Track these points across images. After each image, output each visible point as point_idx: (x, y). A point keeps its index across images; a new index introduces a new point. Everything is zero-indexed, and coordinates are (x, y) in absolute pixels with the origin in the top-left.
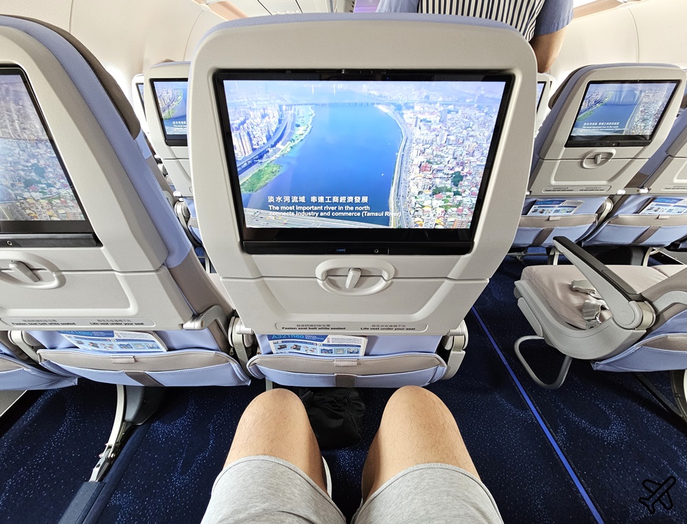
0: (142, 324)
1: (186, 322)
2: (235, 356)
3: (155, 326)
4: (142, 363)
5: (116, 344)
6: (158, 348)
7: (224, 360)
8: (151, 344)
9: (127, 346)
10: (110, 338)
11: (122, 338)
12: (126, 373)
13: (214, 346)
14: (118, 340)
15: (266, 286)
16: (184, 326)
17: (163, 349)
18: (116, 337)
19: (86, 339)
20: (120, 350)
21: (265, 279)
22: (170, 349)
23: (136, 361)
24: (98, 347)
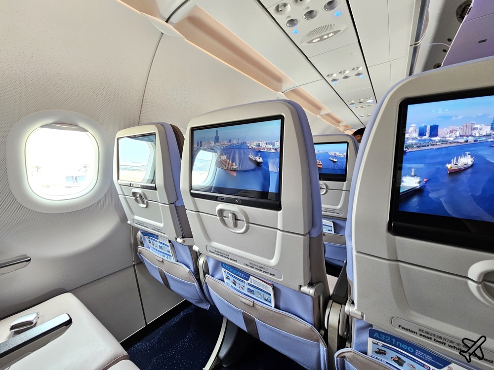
0: (274, 275)
1: (305, 285)
2: (325, 338)
3: (281, 280)
4: (256, 309)
5: (247, 287)
6: (270, 302)
7: (316, 338)
8: (267, 296)
9: (252, 292)
10: (245, 281)
11: (252, 284)
12: (243, 313)
13: (311, 319)
14: (249, 284)
15: (399, 271)
16: (302, 288)
17: (273, 305)
18: (249, 282)
19: (232, 276)
20: (246, 293)
21: (400, 264)
22: (277, 307)
23: (253, 306)
24: (235, 285)
